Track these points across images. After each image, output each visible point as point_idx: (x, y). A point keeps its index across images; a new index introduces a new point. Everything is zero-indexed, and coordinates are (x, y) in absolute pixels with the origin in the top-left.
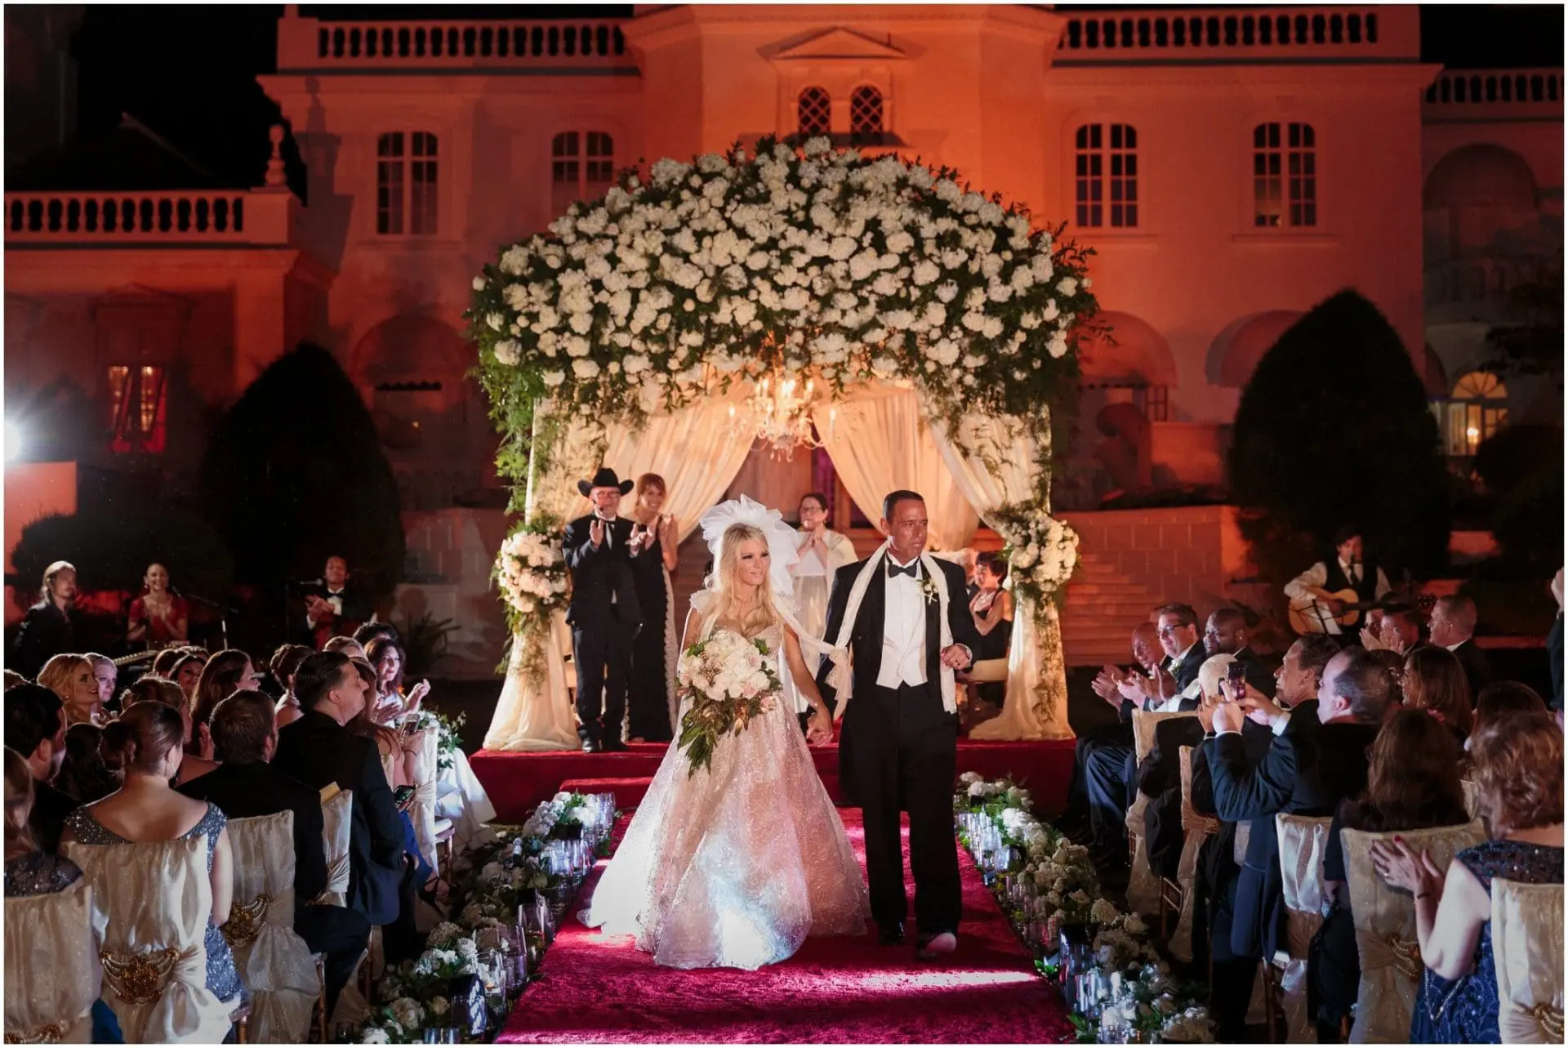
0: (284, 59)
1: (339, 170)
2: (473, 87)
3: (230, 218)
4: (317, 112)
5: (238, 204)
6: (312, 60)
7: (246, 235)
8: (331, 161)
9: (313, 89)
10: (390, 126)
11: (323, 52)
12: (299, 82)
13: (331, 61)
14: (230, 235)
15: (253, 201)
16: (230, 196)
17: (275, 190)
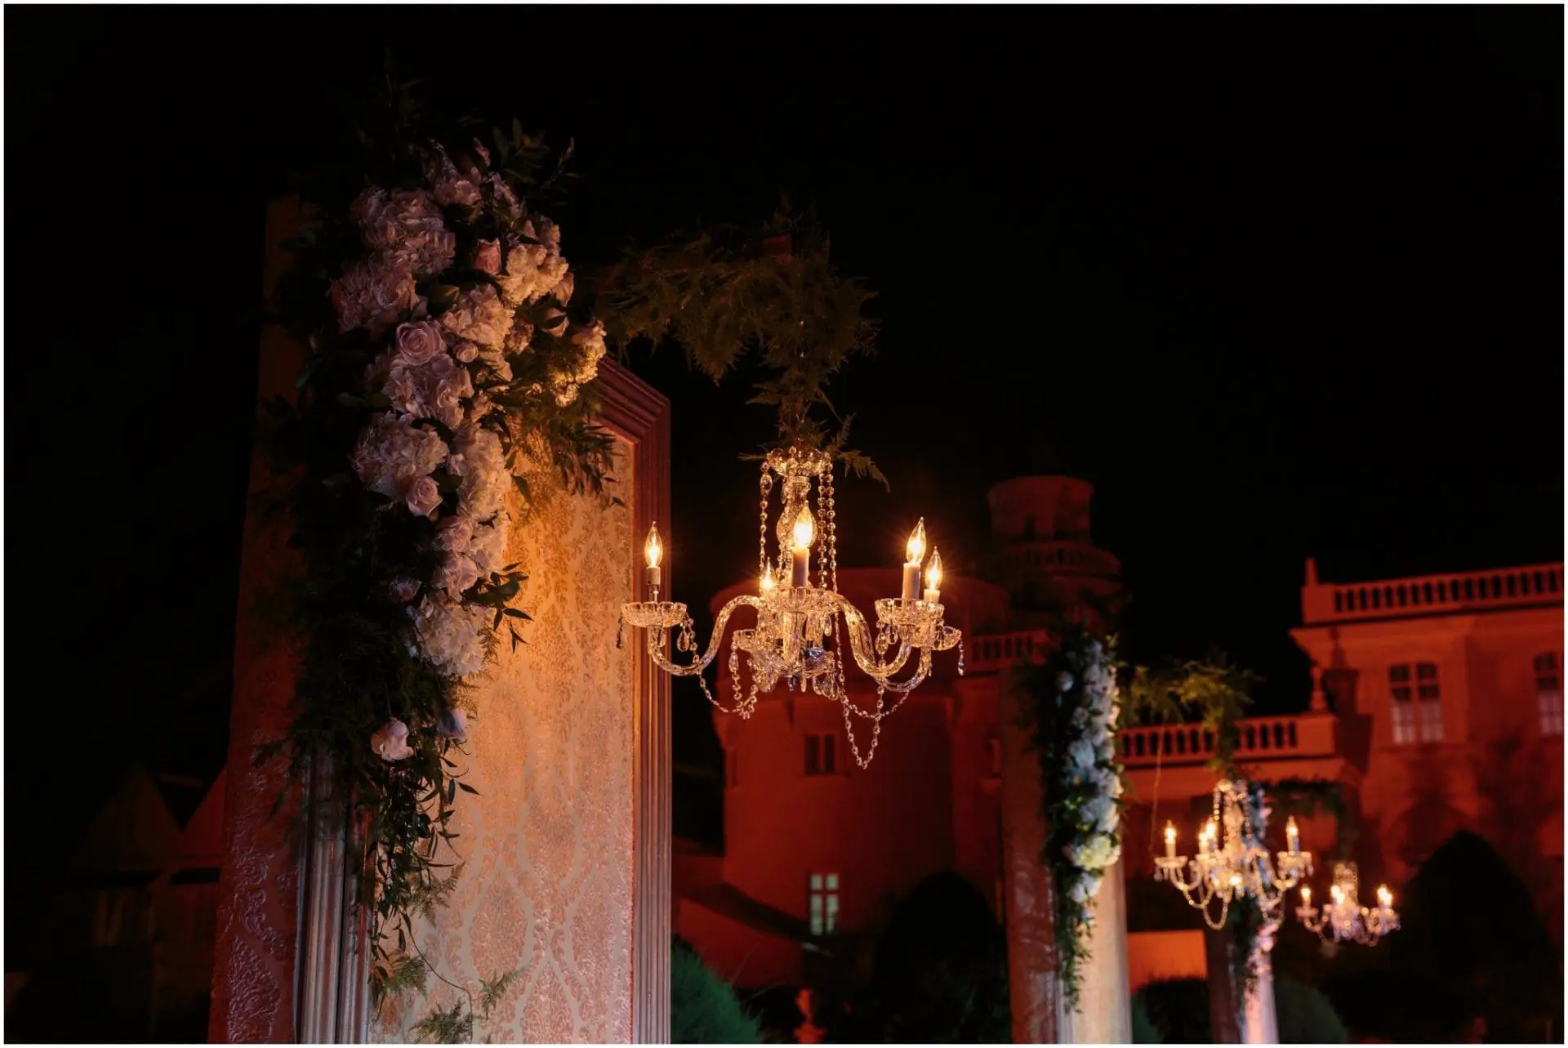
0: (1310, 616)
1: (1361, 695)
2: (1463, 625)
3: (1286, 737)
4: (1338, 654)
5: (1292, 728)
6: (1330, 614)
7: (1302, 748)
8: (1352, 691)
9: (1335, 636)
10: (1398, 660)
11: (1338, 608)
12: (1323, 633)
13: (1346, 614)
14: (1288, 750)
15: (1304, 724)
16: (1285, 721)
17: (1319, 713)
